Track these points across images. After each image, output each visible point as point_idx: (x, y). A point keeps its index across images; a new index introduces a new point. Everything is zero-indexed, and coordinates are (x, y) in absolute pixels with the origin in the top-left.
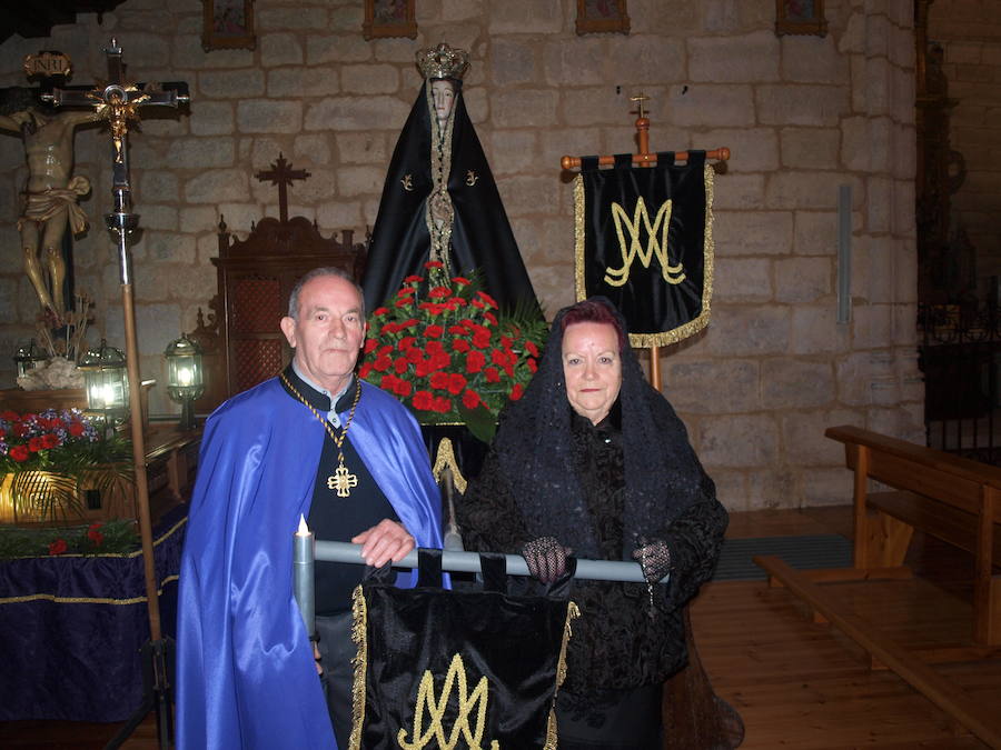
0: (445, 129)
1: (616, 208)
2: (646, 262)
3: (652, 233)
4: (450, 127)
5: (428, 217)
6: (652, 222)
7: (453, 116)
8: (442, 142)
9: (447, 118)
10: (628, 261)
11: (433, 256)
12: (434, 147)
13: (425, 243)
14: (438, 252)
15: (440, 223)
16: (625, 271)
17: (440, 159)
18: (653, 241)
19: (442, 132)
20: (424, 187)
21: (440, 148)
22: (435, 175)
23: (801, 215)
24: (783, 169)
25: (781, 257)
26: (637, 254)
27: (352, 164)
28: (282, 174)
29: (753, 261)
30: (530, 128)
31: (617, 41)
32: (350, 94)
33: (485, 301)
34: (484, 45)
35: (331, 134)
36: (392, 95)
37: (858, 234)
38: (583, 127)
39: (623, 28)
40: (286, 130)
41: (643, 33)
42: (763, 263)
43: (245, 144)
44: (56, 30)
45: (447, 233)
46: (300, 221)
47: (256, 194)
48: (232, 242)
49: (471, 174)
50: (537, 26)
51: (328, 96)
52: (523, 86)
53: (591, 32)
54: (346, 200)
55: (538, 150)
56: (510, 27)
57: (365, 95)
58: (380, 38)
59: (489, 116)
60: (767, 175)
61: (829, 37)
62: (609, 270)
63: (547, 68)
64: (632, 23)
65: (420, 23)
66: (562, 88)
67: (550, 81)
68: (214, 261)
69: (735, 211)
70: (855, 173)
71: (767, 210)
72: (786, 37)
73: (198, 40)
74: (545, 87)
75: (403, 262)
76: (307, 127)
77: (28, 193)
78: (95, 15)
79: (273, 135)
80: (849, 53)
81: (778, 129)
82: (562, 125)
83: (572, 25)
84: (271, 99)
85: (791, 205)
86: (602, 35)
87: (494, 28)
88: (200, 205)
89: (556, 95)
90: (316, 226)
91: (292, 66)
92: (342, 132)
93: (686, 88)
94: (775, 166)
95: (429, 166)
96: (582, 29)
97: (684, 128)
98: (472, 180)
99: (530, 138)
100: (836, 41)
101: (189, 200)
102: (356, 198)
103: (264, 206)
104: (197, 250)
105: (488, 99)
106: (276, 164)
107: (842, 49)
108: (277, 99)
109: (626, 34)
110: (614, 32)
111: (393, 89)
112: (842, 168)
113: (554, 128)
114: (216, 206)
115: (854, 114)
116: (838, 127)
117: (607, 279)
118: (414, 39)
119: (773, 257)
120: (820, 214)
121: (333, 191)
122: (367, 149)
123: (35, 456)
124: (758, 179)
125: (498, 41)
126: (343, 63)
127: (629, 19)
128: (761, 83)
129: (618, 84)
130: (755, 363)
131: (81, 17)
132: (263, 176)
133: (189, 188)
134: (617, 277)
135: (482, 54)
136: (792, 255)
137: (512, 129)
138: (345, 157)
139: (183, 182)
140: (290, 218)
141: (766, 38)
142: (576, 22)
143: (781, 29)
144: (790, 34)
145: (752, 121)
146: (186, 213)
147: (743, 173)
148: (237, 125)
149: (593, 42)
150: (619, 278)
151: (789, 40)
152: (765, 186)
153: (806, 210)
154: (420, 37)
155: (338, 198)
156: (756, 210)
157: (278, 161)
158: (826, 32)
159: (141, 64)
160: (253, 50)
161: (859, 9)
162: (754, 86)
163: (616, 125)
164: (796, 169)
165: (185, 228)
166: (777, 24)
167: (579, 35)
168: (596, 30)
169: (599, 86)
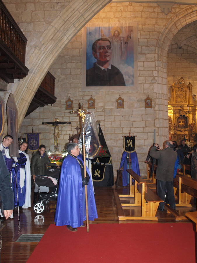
23: (148, 133)
24: (146, 127)
25: (146, 139)
29: (142, 140)
30: (110, 121)
31: (122, 109)
34: (104, 110)
37: (157, 136)
38: (117, 121)
40: (76, 121)
41: (126, 108)
42: (143, 140)
44: (45, 106)
47: (72, 130)
48: (71, 137)
50: (111, 107)
52: (110, 115)
55: (111, 124)
56: (107, 107)
58: (90, 109)
59: (105, 119)
60: (144, 128)
63: (113, 113)
65: (95, 106)
66: (115, 116)
67: (113, 115)
68: (69, 139)
69: (139, 133)
70: (157, 127)
71: (144, 133)
72: (147, 109)
73: (65, 108)
74: (112, 115)
77: (55, 134)
78: (51, 104)
79: (75, 121)
80: (156, 110)
81: (145, 121)
82: (115, 121)
83: (116, 107)
85: (147, 132)
87: (105, 108)
88: (64, 131)
89: (114, 117)
93: (132, 116)
94: (145, 126)
97: (132, 121)
98: (101, 134)
99: (110, 122)
100: (154, 108)
101: (63, 130)
104: (64, 137)
105: (104, 117)
107: (155, 110)
108: (75, 116)
112: (155, 127)
113: (113, 121)
114: (67, 131)
115: (157, 119)
116: (154, 121)
119: (145, 139)
120: (152, 133)
123: (57, 160)
124: (143, 128)
125: (106, 109)
127: (124, 107)
128: (143, 115)
130: (142, 155)
131: (49, 105)
132: (75, 129)
133: (63, 128)
135: (104, 111)
136: (147, 139)
137: (108, 121)
139: (62, 128)
140: (78, 134)
141: (144, 108)
143: (146, 107)
145: (141, 120)
146: (62, 132)
147: (140, 127)
148: (70, 120)
149: (119, 109)
152: (144, 129)
153: (150, 133)
154: (95, 109)
156: (142, 133)
158: (152, 107)
159: (57, 111)
161: (157, 104)
162: (142, 115)
163: (122, 121)
164: (148, 127)
165: (62, 134)
168: (119, 108)
169: (119, 115)
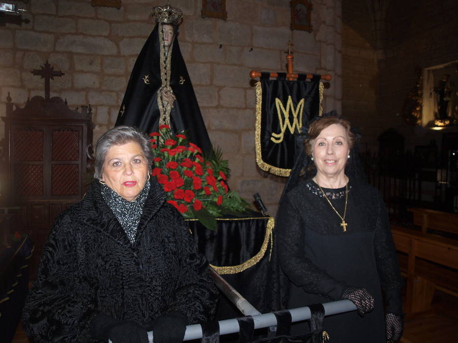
0: (168, 52)
1: (278, 101)
2: (292, 131)
3: (295, 116)
4: (170, 52)
5: (159, 100)
6: (295, 109)
7: (172, 46)
8: (166, 59)
9: (169, 46)
10: (283, 130)
11: (161, 122)
12: (162, 61)
13: (157, 114)
14: (164, 120)
15: (166, 103)
16: (281, 135)
17: (165, 68)
18: (295, 120)
19: (166, 53)
20: (156, 84)
21: (165, 62)
22: (163, 77)
26: (287, 126)
27: (82, 72)
28: (48, 72)
31: (220, 23)
32: (81, 34)
33: (194, 148)
35: (70, 55)
36: (105, 37)
38: (202, 63)
39: (224, 17)
40: (44, 50)
41: (233, 20)
43: (19, 55)
45: (169, 108)
46: (57, 99)
47: (26, 83)
48: (14, 108)
49: (181, 78)
51: (69, 33)
53: (209, 17)
54: (78, 90)
57: (90, 35)
58: (100, 6)
61: (312, 33)
62: (274, 134)
63: (186, 32)
64: (228, 16)
65: (122, 1)
66: (193, 43)
67: (188, 39)
68: (3, 119)
72: (295, 31)
74: (185, 41)
75: (144, 124)
76: (57, 49)
80: (320, 41)
82: (193, 60)
83: (199, 13)
84: (35, 31)
86: (213, 19)
89: (191, 45)
90: (66, 103)
91: (49, 15)
92: (77, 54)
93: (252, 49)
95: (159, 71)
96: (205, 14)
98: (182, 81)
100: (315, 35)
102: (83, 89)
103: (29, 90)
106: (44, 66)
107: (317, 39)
108: (40, 32)
109: (225, 20)
110: (219, 18)
111: (106, 34)
115: (322, 68)
117: (273, 139)
118: (119, 9)
121: (70, 85)
122: (91, 64)
126: (79, 17)
127: (227, 13)
129: (220, 44)
132: (35, 72)
134: (277, 138)
138: (78, 67)
140: (51, 97)
141: (287, 30)
142: (202, 11)
143: (293, 27)
144: (297, 29)
145: (279, 67)
148: (14, 44)
149: (208, 22)
150: (278, 139)
151: (296, 32)
154: (122, 8)
155: (74, 89)
157: (45, 64)
158: (312, 30)
160: (26, 3)
161: (324, 22)
162: (281, 52)
163: (219, 64)
166: (291, 24)
167: (203, 18)
168: (211, 16)
169: (211, 44)
